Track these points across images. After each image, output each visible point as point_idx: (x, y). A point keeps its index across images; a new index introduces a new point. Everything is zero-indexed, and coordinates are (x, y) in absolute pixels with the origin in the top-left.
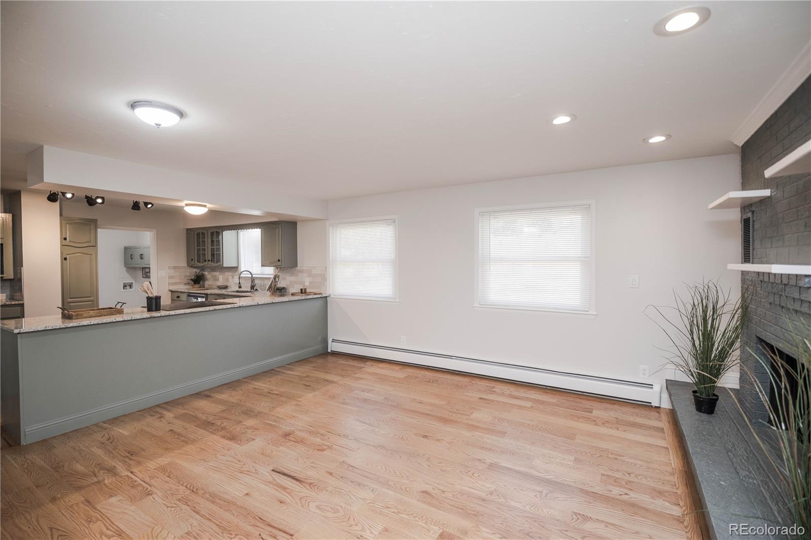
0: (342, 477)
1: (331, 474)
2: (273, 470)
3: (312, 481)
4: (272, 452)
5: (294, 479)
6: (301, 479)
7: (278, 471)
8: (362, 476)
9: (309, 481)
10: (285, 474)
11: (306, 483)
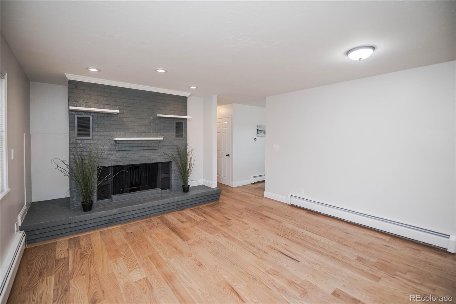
0: (259, 249)
1: (265, 252)
2: (299, 262)
3: (274, 251)
4: (308, 276)
5: (284, 254)
6: (279, 252)
7: (295, 261)
8: (249, 248)
9: (275, 251)
10: (291, 258)
11: (277, 250)
